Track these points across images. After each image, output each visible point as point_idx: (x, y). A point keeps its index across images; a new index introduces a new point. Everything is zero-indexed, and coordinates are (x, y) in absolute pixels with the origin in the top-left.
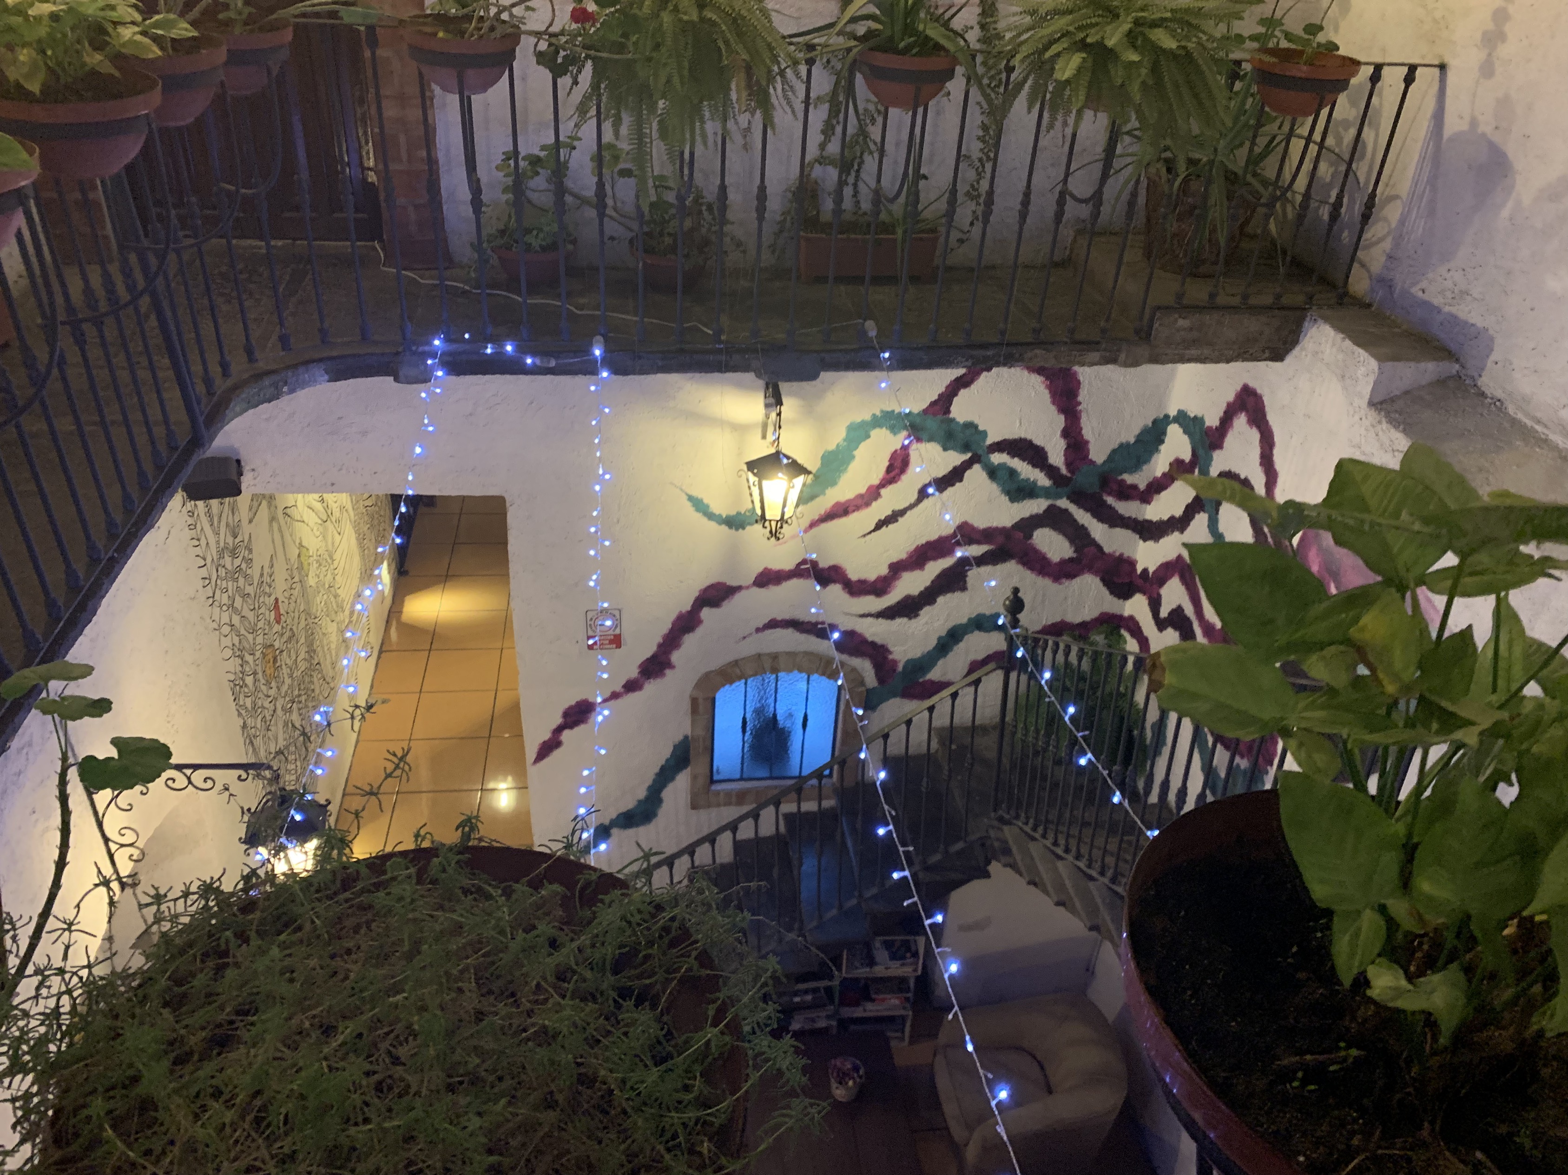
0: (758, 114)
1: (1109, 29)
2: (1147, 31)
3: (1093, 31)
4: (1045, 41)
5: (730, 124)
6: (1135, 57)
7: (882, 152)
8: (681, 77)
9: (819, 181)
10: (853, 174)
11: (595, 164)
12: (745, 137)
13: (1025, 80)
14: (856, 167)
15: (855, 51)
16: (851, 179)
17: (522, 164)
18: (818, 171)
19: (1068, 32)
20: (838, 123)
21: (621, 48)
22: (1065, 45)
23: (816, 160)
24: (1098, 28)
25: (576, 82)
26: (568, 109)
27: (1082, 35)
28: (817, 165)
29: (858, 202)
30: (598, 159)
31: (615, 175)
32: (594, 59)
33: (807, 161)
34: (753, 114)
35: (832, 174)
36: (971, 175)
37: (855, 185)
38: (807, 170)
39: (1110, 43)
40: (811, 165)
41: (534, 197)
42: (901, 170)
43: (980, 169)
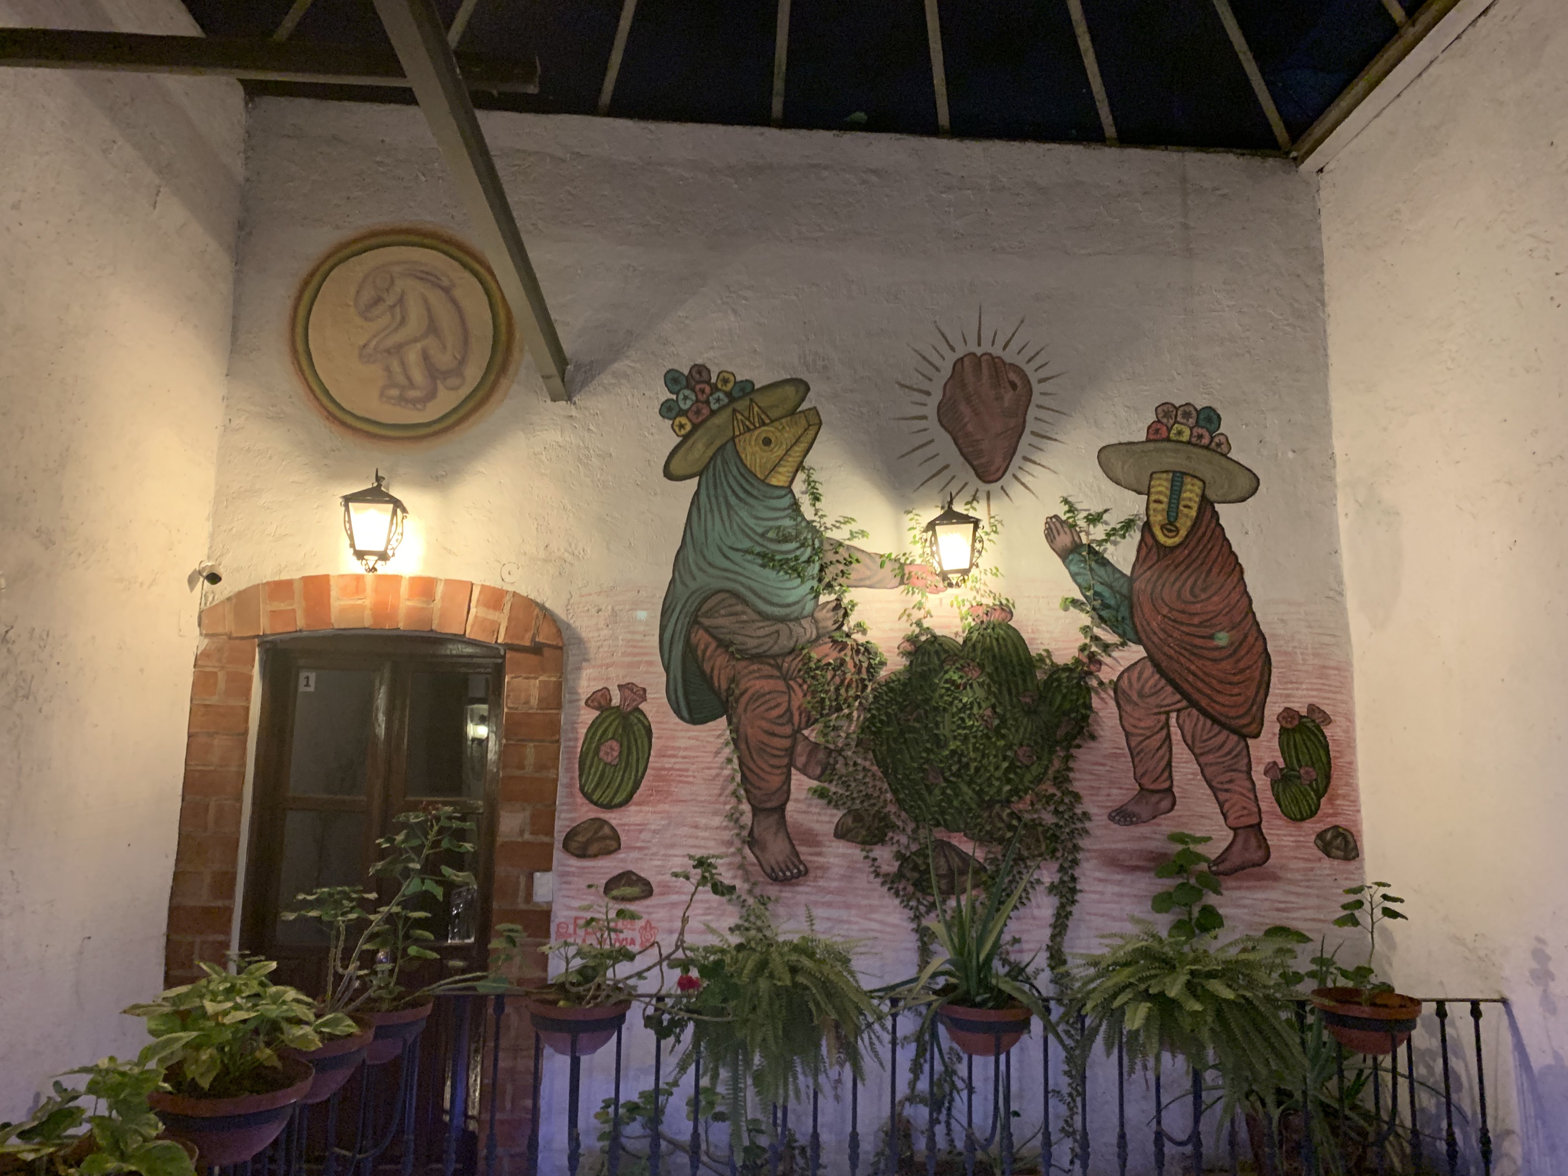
0: (848, 1067)
1: (1167, 980)
2: (1204, 982)
3: (1153, 982)
4: (1111, 992)
5: (822, 1079)
6: (1198, 1007)
7: (971, 1090)
8: (776, 1037)
9: (912, 1121)
10: (944, 1112)
11: (692, 1109)
12: (835, 1088)
13: (1100, 1025)
14: (947, 1105)
15: (935, 1005)
16: (943, 1117)
17: (621, 1111)
18: (908, 1111)
19: (1131, 984)
20: (925, 1061)
21: (721, 1012)
22: (1130, 996)
23: (907, 1099)
24: (1158, 979)
25: (678, 1041)
26: (670, 1064)
27: (1143, 987)
28: (907, 1104)
29: (952, 1141)
30: (694, 1104)
31: (710, 1120)
32: (696, 1021)
33: (897, 1100)
34: (842, 1066)
35: (923, 1112)
36: (1063, 1110)
37: (948, 1124)
38: (898, 1109)
39: (1172, 993)
40: (902, 1103)
41: (629, 1144)
42: (991, 1107)
43: (1072, 1105)
